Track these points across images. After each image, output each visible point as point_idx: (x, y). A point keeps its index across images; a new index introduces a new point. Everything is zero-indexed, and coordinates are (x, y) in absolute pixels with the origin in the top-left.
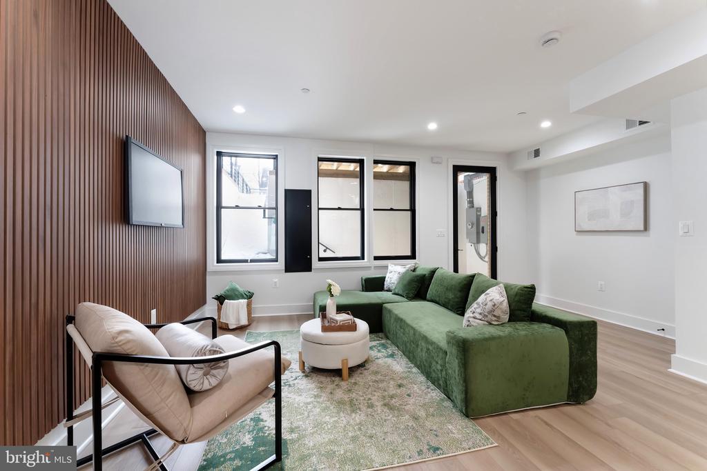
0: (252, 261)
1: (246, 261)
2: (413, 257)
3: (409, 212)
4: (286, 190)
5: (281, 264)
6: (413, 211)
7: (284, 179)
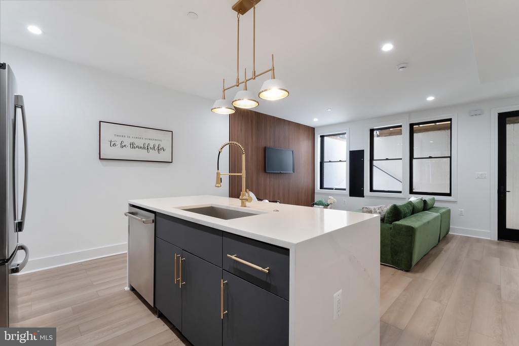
0: (336, 189)
1: (332, 189)
2: (450, 195)
3: (449, 159)
4: (350, 151)
5: (347, 192)
6: (450, 157)
7: (349, 145)
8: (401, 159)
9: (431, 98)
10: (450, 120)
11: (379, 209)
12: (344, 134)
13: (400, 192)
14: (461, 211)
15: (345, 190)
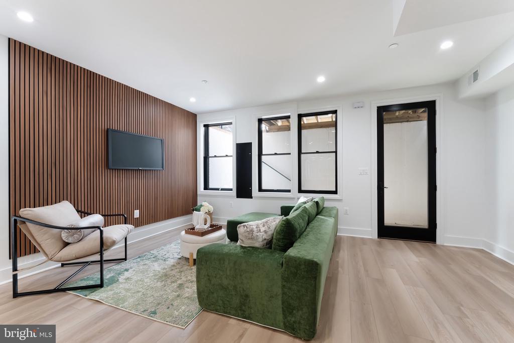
0: (222, 190)
1: (218, 189)
2: (335, 192)
3: (334, 154)
4: (237, 144)
5: (234, 192)
6: (336, 152)
7: (235, 137)
8: (290, 154)
9: (321, 79)
10: (335, 112)
11: (264, 226)
12: (231, 123)
13: (289, 191)
14: (346, 210)
15: (231, 190)
